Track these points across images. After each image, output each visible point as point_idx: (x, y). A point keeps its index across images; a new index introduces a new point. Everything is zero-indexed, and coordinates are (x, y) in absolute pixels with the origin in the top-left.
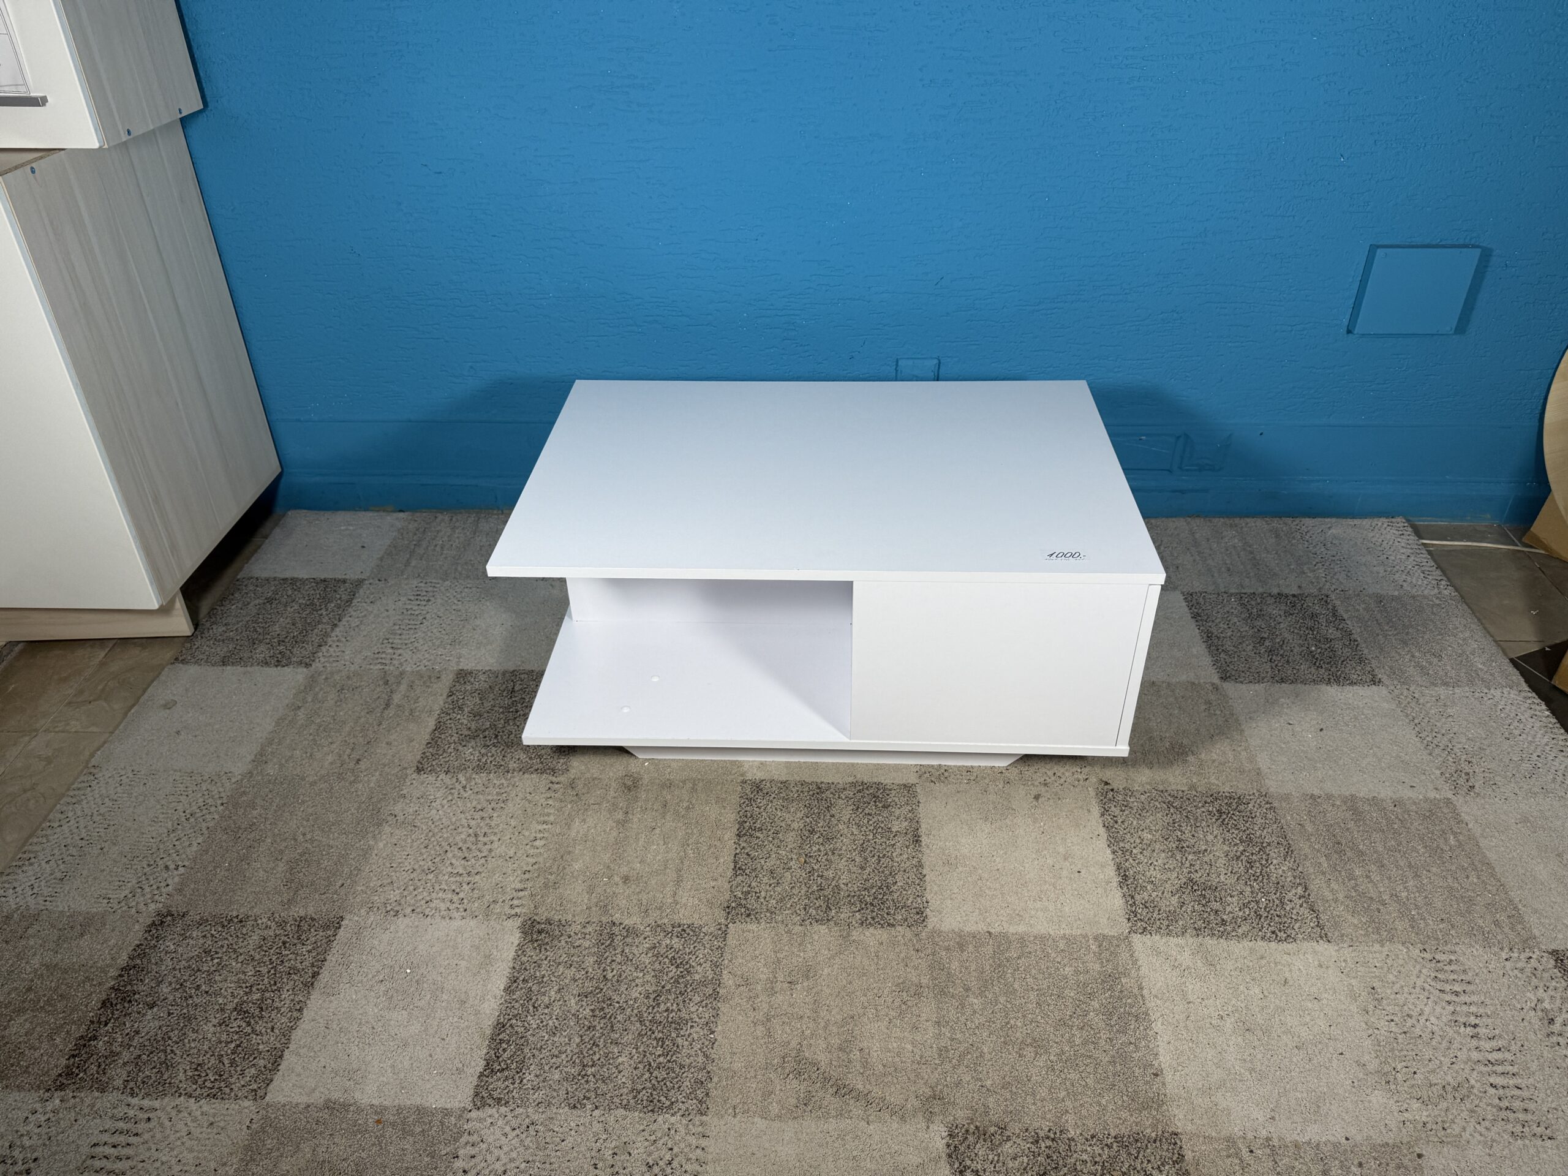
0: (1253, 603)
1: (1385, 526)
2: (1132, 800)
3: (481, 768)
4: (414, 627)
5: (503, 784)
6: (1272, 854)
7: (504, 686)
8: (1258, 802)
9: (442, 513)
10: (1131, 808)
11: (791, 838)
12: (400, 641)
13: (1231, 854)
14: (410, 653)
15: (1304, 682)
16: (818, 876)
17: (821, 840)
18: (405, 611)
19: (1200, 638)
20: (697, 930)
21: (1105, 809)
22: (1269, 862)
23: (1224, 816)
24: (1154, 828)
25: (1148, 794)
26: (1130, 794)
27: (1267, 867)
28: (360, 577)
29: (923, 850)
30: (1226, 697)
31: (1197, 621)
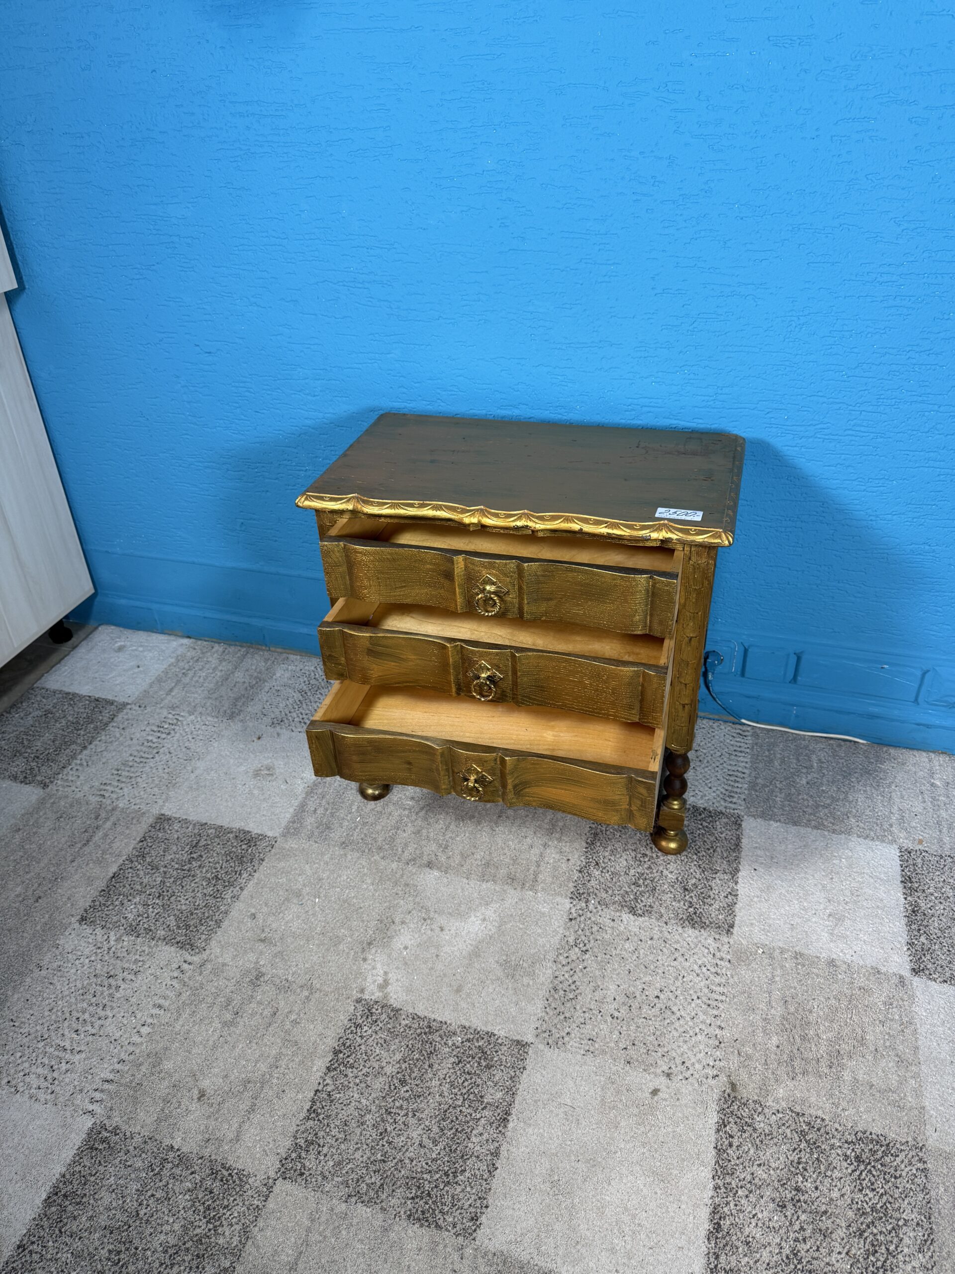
2: (758, 1119)
3: (133, 930)
4: (145, 760)
5: (144, 951)
7: (190, 840)
8: (910, 1156)
9: (219, 643)
10: (755, 1130)
11: (379, 1084)
12: (127, 774)
13: (854, 1228)
14: (131, 788)
16: (387, 1142)
17: (407, 1095)
18: (146, 744)
19: (903, 909)
20: (244, 1179)
21: (723, 1122)
22: (899, 1249)
23: (862, 1167)
24: (773, 1165)
25: (781, 1115)
26: (760, 1109)
27: (894, 1257)
28: (126, 701)
29: (506, 1133)
30: (912, 997)
31: (905, 887)
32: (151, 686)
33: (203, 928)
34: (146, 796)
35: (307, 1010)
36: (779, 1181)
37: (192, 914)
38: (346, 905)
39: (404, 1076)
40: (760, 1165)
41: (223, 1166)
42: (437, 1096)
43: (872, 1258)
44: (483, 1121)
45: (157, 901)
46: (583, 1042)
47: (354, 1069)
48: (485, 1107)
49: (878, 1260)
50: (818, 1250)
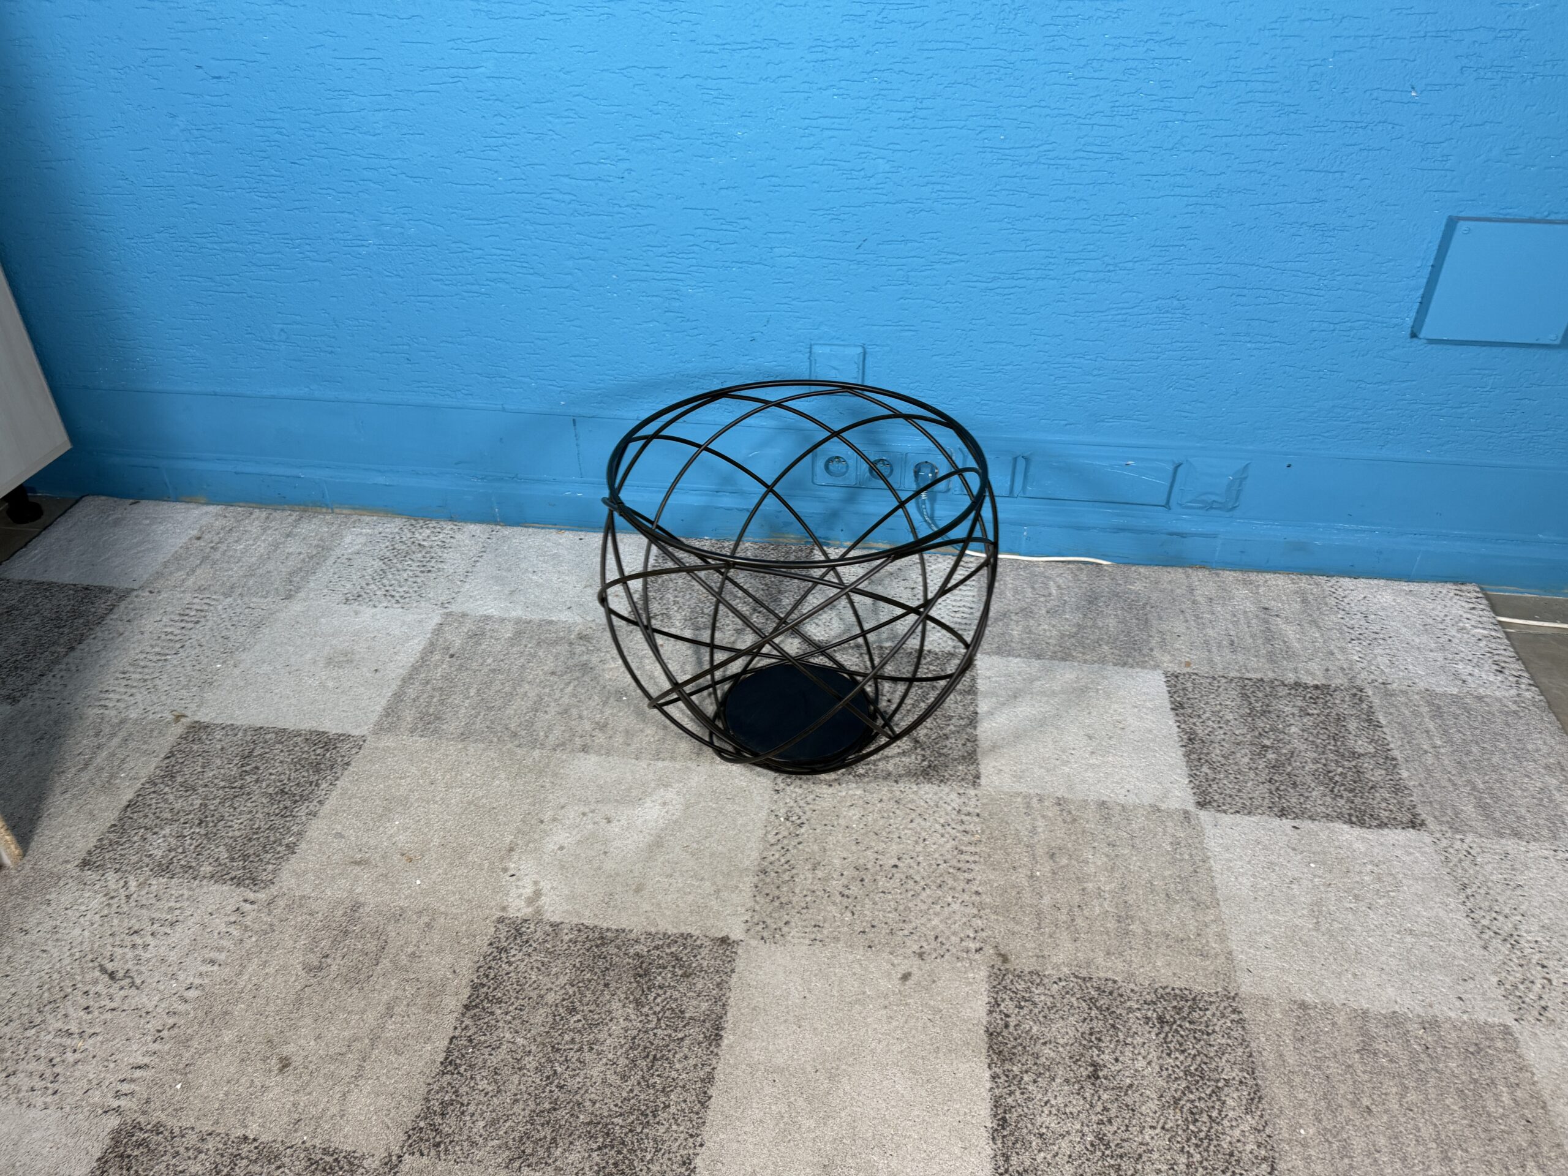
0: (1260, 695)
1: (1451, 594)
2: (1037, 992)
3: (164, 869)
4: (163, 658)
5: (181, 896)
6: (1230, 1102)
7: (240, 749)
8: (1221, 1008)
9: (260, 509)
10: (1035, 1004)
11: (540, 1016)
12: (138, 676)
13: (1168, 1097)
14: (146, 693)
15: (1310, 817)
16: (557, 1087)
17: (580, 1025)
18: (163, 636)
19: (1177, 739)
20: (356, 1162)
21: (996, 1001)
22: (1223, 1114)
23: (1167, 1029)
24: (1061, 1041)
25: (1064, 983)
26: (1038, 981)
27: (1218, 1123)
28: (131, 586)
29: (720, 1053)
30: (1200, 834)
31: (1177, 715)
32: (165, 565)
33: (269, 856)
34: (169, 701)
35: (428, 940)
36: (1071, 1058)
37: (250, 840)
38: (473, 808)
39: (572, 1002)
40: (1045, 1044)
41: (325, 1151)
42: (621, 1020)
43: (1192, 1127)
44: (687, 1042)
45: (198, 830)
46: (807, 930)
47: (503, 1005)
48: (688, 1024)
49: (1201, 1131)
50: (1127, 1130)
